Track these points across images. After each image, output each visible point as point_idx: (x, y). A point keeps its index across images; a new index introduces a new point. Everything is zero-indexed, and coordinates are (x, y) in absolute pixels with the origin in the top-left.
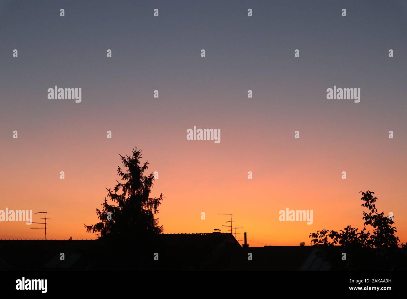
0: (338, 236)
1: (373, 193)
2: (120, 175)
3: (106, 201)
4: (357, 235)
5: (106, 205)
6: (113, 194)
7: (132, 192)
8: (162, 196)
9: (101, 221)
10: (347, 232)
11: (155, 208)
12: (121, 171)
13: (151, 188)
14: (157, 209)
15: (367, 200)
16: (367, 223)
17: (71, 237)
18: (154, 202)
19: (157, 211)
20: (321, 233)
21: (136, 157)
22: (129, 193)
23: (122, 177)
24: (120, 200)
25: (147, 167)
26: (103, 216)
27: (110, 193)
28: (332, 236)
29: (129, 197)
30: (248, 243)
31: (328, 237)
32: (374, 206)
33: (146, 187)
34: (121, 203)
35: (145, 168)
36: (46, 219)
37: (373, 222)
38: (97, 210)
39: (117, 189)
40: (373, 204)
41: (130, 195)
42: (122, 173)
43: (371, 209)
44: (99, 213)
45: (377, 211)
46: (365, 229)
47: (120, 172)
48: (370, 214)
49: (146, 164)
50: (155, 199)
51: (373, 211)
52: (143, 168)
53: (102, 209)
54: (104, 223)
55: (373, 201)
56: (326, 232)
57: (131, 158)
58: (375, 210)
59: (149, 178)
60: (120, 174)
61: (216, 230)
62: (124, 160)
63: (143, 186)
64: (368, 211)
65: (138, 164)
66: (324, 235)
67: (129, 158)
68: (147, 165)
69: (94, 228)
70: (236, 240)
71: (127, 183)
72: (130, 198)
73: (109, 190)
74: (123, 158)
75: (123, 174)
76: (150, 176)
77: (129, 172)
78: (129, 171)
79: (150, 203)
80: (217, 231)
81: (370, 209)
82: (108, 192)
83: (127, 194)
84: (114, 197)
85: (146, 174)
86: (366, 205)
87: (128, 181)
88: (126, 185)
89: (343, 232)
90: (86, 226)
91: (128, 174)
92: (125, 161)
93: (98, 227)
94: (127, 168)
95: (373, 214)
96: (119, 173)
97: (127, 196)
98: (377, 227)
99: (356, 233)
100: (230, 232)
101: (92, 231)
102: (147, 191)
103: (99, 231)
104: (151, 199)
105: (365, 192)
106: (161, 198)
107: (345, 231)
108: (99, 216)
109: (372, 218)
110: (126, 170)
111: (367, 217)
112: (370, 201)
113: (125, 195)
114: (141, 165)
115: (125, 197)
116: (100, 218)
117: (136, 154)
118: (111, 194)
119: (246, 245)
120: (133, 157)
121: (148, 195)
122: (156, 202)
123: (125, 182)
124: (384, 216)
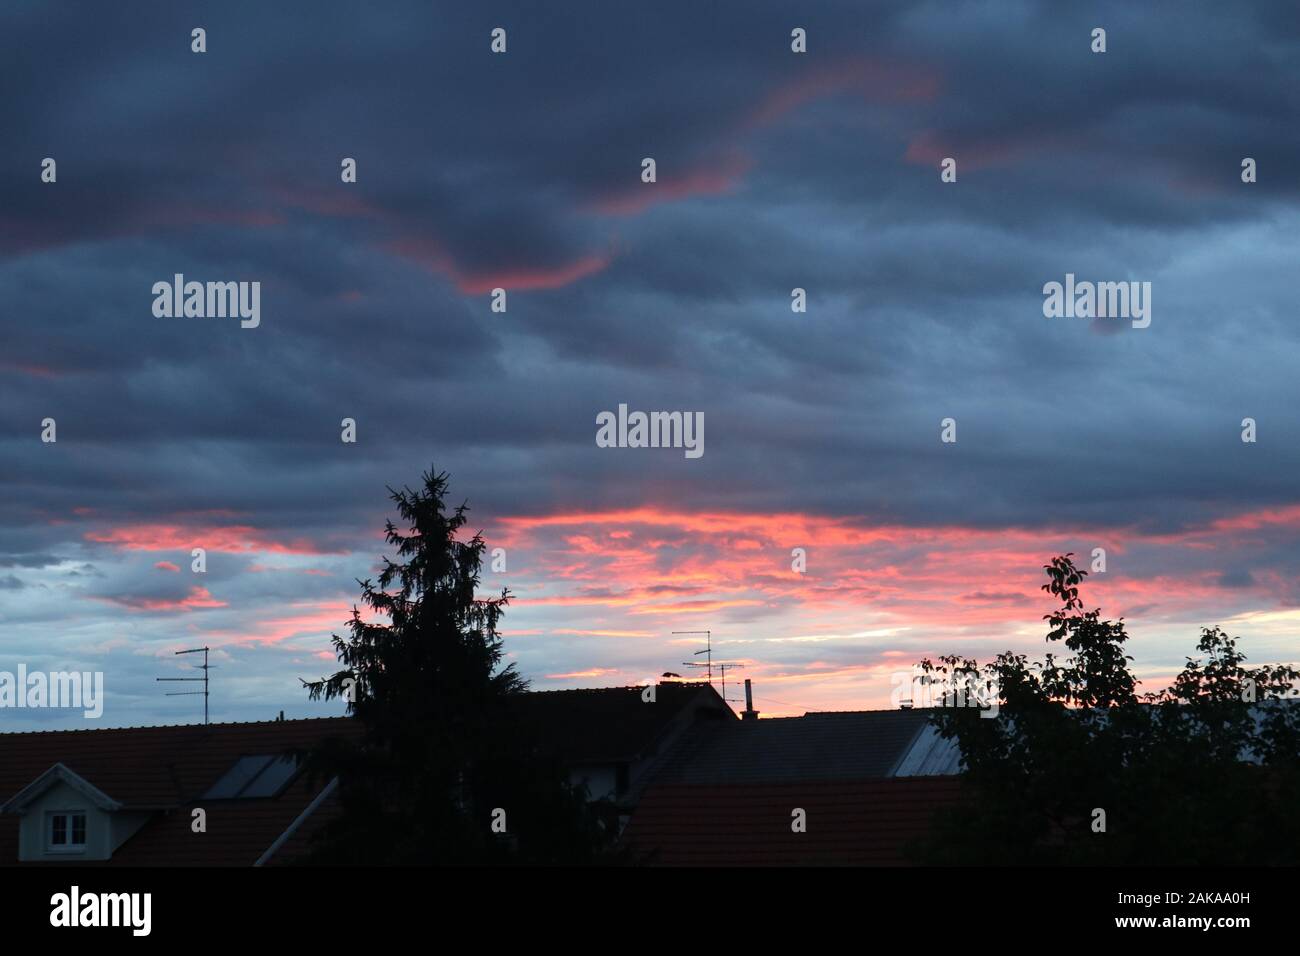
2: (391, 542)
3: (356, 613)
5: (358, 625)
6: (378, 593)
7: (426, 585)
8: (507, 595)
9: (346, 668)
10: (1006, 666)
11: (491, 625)
12: (394, 531)
13: (478, 575)
14: (496, 630)
17: (282, 713)
18: (485, 610)
19: (496, 634)
21: (433, 491)
22: (419, 589)
23: (399, 547)
24: (393, 610)
25: (464, 518)
26: (352, 654)
27: (369, 591)
29: (418, 601)
30: (755, 708)
32: (1075, 591)
33: (465, 572)
34: (399, 617)
35: (458, 521)
36: (206, 667)
37: (1070, 634)
38: (336, 638)
39: (385, 579)
40: (1073, 586)
41: (422, 594)
42: (399, 535)
43: (1067, 601)
44: (342, 645)
45: (1081, 606)
47: (391, 533)
48: (1064, 611)
49: (461, 510)
50: (487, 602)
51: (1069, 607)
52: (452, 521)
53: (347, 635)
54: (355, 670)
55: (1074, 580)
57: (421, 496)
58: (1076, 603)
59: (470, 546)
60: (393, 539)
61: (667, 675)
62: (400, 502)
63: (456, 570)
64: (1060, 604)
65: (440, 511)
67: (415, 496)
68: (463, 514)
69: (329, 687)
70: (722, 701)
71: (414, 562)
72: (421, 601)
73: (366, 585)
74: (397, 497)
75: (400, 539)
76: (474, 542)
77: (417, 533)
78: (417, 531)
79: (476, 614)
80: (671, 679)
81: (1064, 600)
82: (364, 589)
83: (414, 591)
84: (379, 601)
85: (463, 536)
86: (1055, 590)
87: (413, 558)
88: (410, 567)
90: (306, 684)
91: (414, 538)
92: (404, 505)
93: (341, 681)
94: (410, 522)
95: (1069, 615)
96: (391, 537)
97: (413, 598)
98: (1081, 648)
100: (706, 680)
101: (323, 695)
102: (467, 586)
104: (478, 604)
106: (504, 600)
107: (1001, 664)
108: (341, 652)
109: (1067, 623)
110: (408, 531)
113: (408, 596)
114: (448, 513)
115: (410, 600)
116: (343, 658)
117: (433, 484)
118: (371, 594)
119: (750, 714)
120: (426, 492)
121: (471, 592)
122: (493, 611)
123: (406, 560)
124: (1100, 620)
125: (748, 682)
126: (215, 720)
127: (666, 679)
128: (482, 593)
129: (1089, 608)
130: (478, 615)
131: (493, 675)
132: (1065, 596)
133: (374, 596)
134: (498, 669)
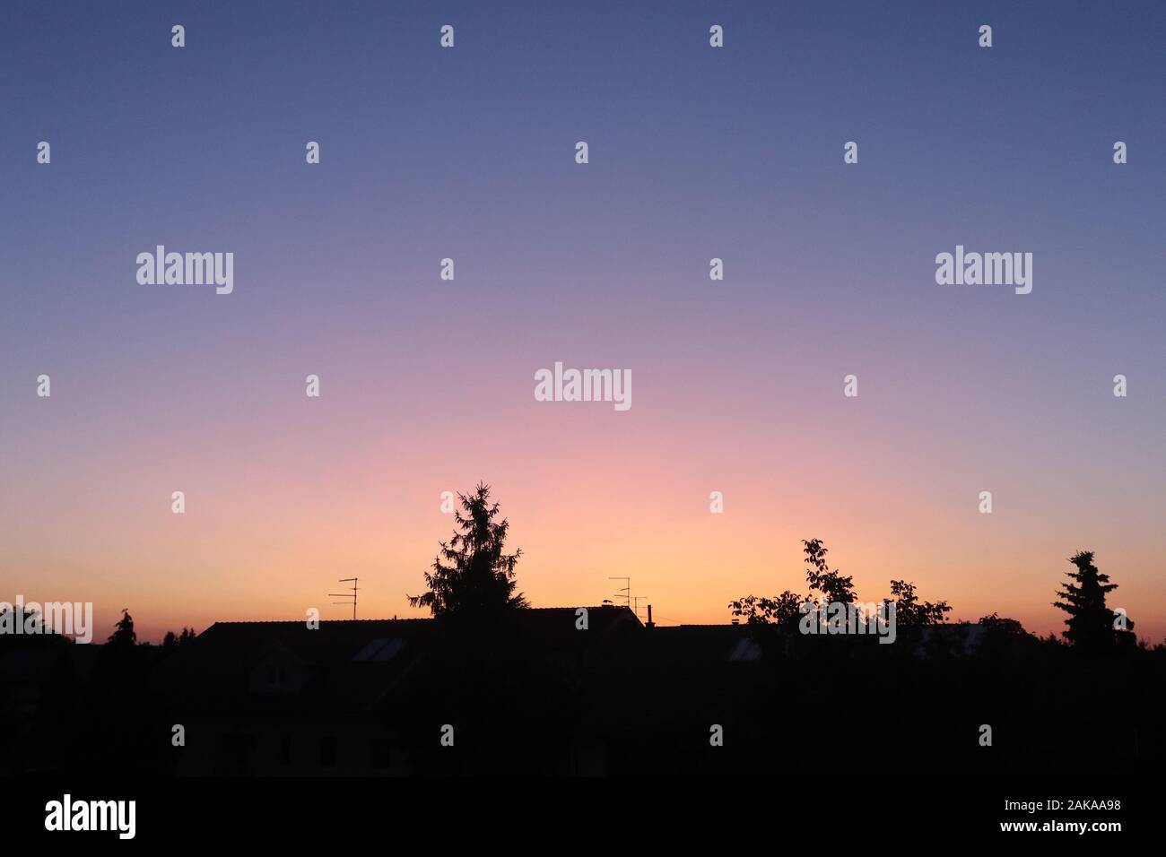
0: (772, 606)
1: (820, 541)
2: (458, 522)
3: (438, 560)
4: (799, 604)
5: (438, 567)
7: (476, 547)
8: (520, 552)
9: (431, 590)
10: (784, 600)
11: (510, 569)
12: (460, 516)
13: (504, 541)
14: (513, 572)
15: (813, 552)
16: (813, 587)
17: (395, 616)
18: (507, 561)
19: (513, 574)
20: (746, 601)
21: (481, 495)
22: (472, 548)
23: (462, 525)
24: (458, 559)
25: (498, 510)
26: (435, 583)
27: (445, 549)
28: (762, 606)
30: (653, 621)
31: (757, 608)
32: (823, 561)
33: (497, 539)
34: (460, 563)
35: (494, 511)
36: (355, 589)
37: (822, 584)
38: (426, 574)
39: (454, 542)
40: (821, 558)
41: (473, 551)
42: (462, 519)
43: (819, 566)
44: (429, 578)
45: (827, 568)
46: (810, 595)
47: (458, 517)
48: (818, 572)
49: (496, 506)
50: (509, 556)
51: (821, 569)
52: (491, 511)
53: (433, 572)
54: (436, 592)
55: (821, 554)
56: (754, 599)
57: (475, 498)
58: (824, 567)
59: (500, 525)
60: (459, 520)
61: (606, 601)
62: (464, 501)
63: (493, 538)
64: (814, 568)
65: (485, 506)
66: (751, 604)
67: (472, 498)
68: (497, 508)
69: (422, 600)
70: (636, 617)
71: (470, 533)
72: (473, 555)
73: (443, 545)
74: (462, 498)
75: (463, 521)
76: (502, 523)
77: (472, 518)
78: (472, 516)
80: (608, 604)
81: (817, 566)
82: (442, 548)
83: (469, 549)
84: (450, 554)
85: (496, 520)
86: (812, 560)
88: (468, 536)
89: (779, 600)
90: (409, 598)
91: (470, 521)
92: (466, 502)
93: (428, 598)
94: (469, 512)
95: (821, 574)
97: (470, 553)
98: (829, 592)
99: (798, 601)
100: (627, 605)
101: (418, 604)
102: (498, 546)
103: (428, 604)
104: (504, 557)
105: (810, 541)
106: (518, 555)
107: (781, 599)
108: (429, 581)
109: (820, 579)
110: (467, 515)
111: (813, 577)
112: (817, 554)
113: (466, 552)
114: (489, 508)
115: (467, 554)
116: (430, 585)
117: (482, 492)
119: (650, 624)
120: (478, 496)
121: (500, 551)
122: (511, 561)
123: (466, 532)
124: (838, 576)
125: (649, 607)
126: (359, 618)
127: (605, 604)
128: (506, 551)
129: (831, 571)
130: (503, 563)
131: (511, 597)
132: (818, 564)
133: (448, 551)
134: (514, 595)
